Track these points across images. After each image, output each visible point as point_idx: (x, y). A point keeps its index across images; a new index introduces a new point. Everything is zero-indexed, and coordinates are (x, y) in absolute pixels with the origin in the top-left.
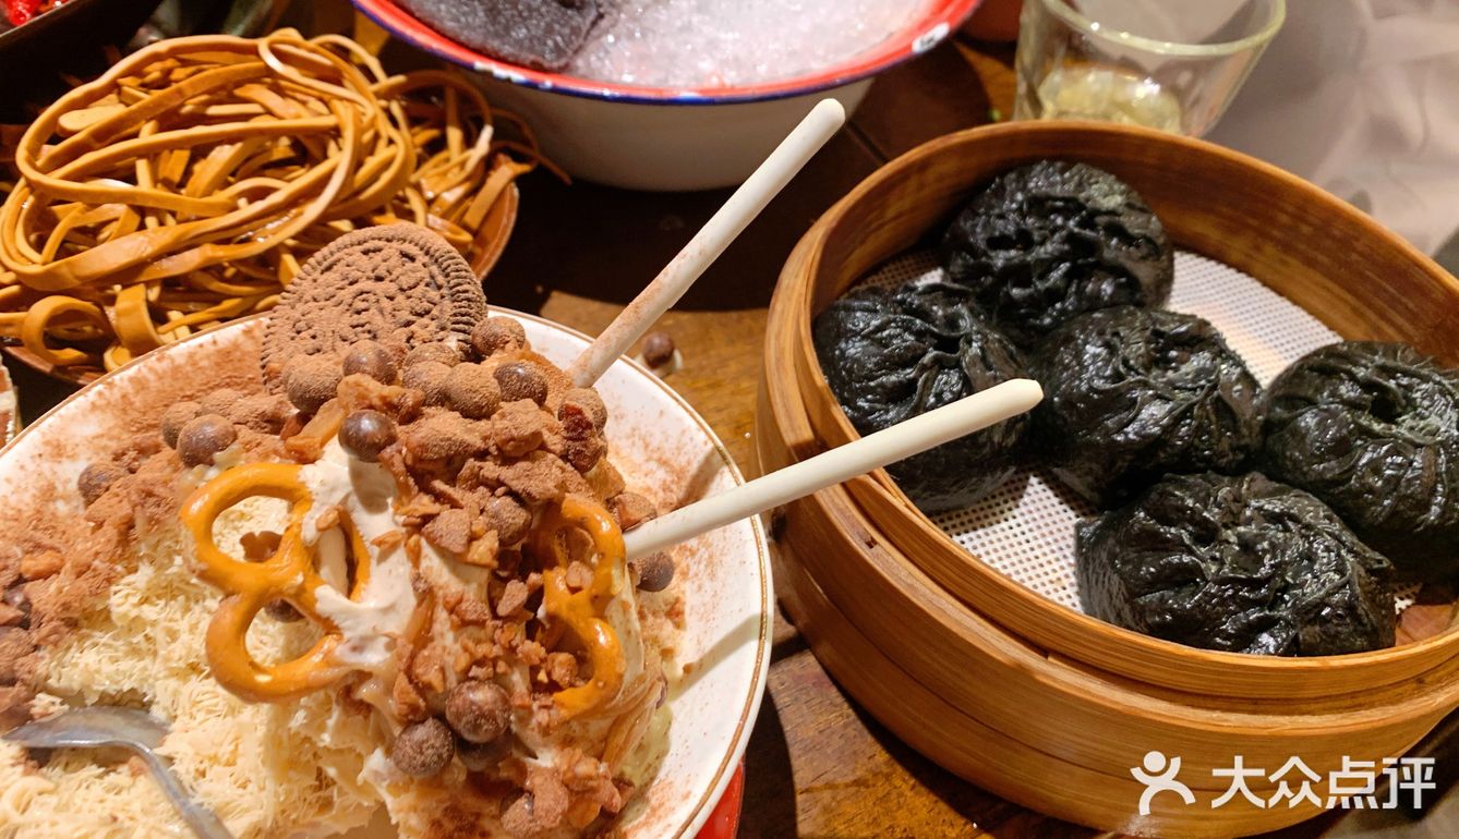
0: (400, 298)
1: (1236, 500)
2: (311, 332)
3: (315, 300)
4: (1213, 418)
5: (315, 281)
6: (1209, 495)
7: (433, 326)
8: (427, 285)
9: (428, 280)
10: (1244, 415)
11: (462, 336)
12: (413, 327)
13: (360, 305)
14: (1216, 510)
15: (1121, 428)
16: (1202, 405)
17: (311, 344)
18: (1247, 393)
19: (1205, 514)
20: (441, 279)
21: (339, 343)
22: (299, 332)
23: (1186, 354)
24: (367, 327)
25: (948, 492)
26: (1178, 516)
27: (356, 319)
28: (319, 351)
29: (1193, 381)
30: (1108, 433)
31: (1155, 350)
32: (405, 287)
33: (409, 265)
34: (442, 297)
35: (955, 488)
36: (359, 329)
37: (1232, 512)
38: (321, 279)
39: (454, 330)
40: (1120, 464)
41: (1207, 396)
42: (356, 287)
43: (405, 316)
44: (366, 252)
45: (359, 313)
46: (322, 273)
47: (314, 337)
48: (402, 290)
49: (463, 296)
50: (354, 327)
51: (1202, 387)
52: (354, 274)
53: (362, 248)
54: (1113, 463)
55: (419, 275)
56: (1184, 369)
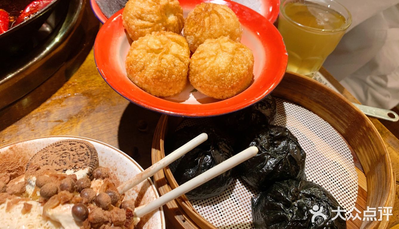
0: (76, 156)
1: (296, 192)
2: (47, 159)
3: (51, 152)
4: (289, 162)
5: (53, 148)
6: (288, 191)
7: (83, 164)
8: (85, 154)
9: (86, 153)
10: (298, 160)
11: (91, 168)
12: (77, 163)
13: (64, 155)
14: (290, 196)
15: (261, 169)
16: (285, 158)
17: (45, 162)
18: (299, 152)
19: (287, 198)
20: (90, 154)
21: (54, 163)
22: (42, 159)
23: (280, 142)
24: (64, 161)
25: (211, 193)
26: (279, 199)
27: (61, 158)
28: (47, 164)
29: (282, 151)
30: (258, 170)
31: (271, 141)
32: (79, 153)
33: (82, 149)
34: (88, 158)
35: (213, 192)
36: (61, 161)
37: (295, 196)
38: (55, 148)
39: (89, 166)
40: (262, 179)
41: (286, 156)
42: (64, 151)
43: (76, 160)
44: (70, 144)
45: (63, 157)
46: (56, 146)
47: (47, 161)
48: (78, 154)
49: (95, 158)
50: (60, 160)
51: (285, 153)
52: (65, 148)
53: (69, 143)
54: (260, 179)
55: (84, 152)
56: (280, 146)
